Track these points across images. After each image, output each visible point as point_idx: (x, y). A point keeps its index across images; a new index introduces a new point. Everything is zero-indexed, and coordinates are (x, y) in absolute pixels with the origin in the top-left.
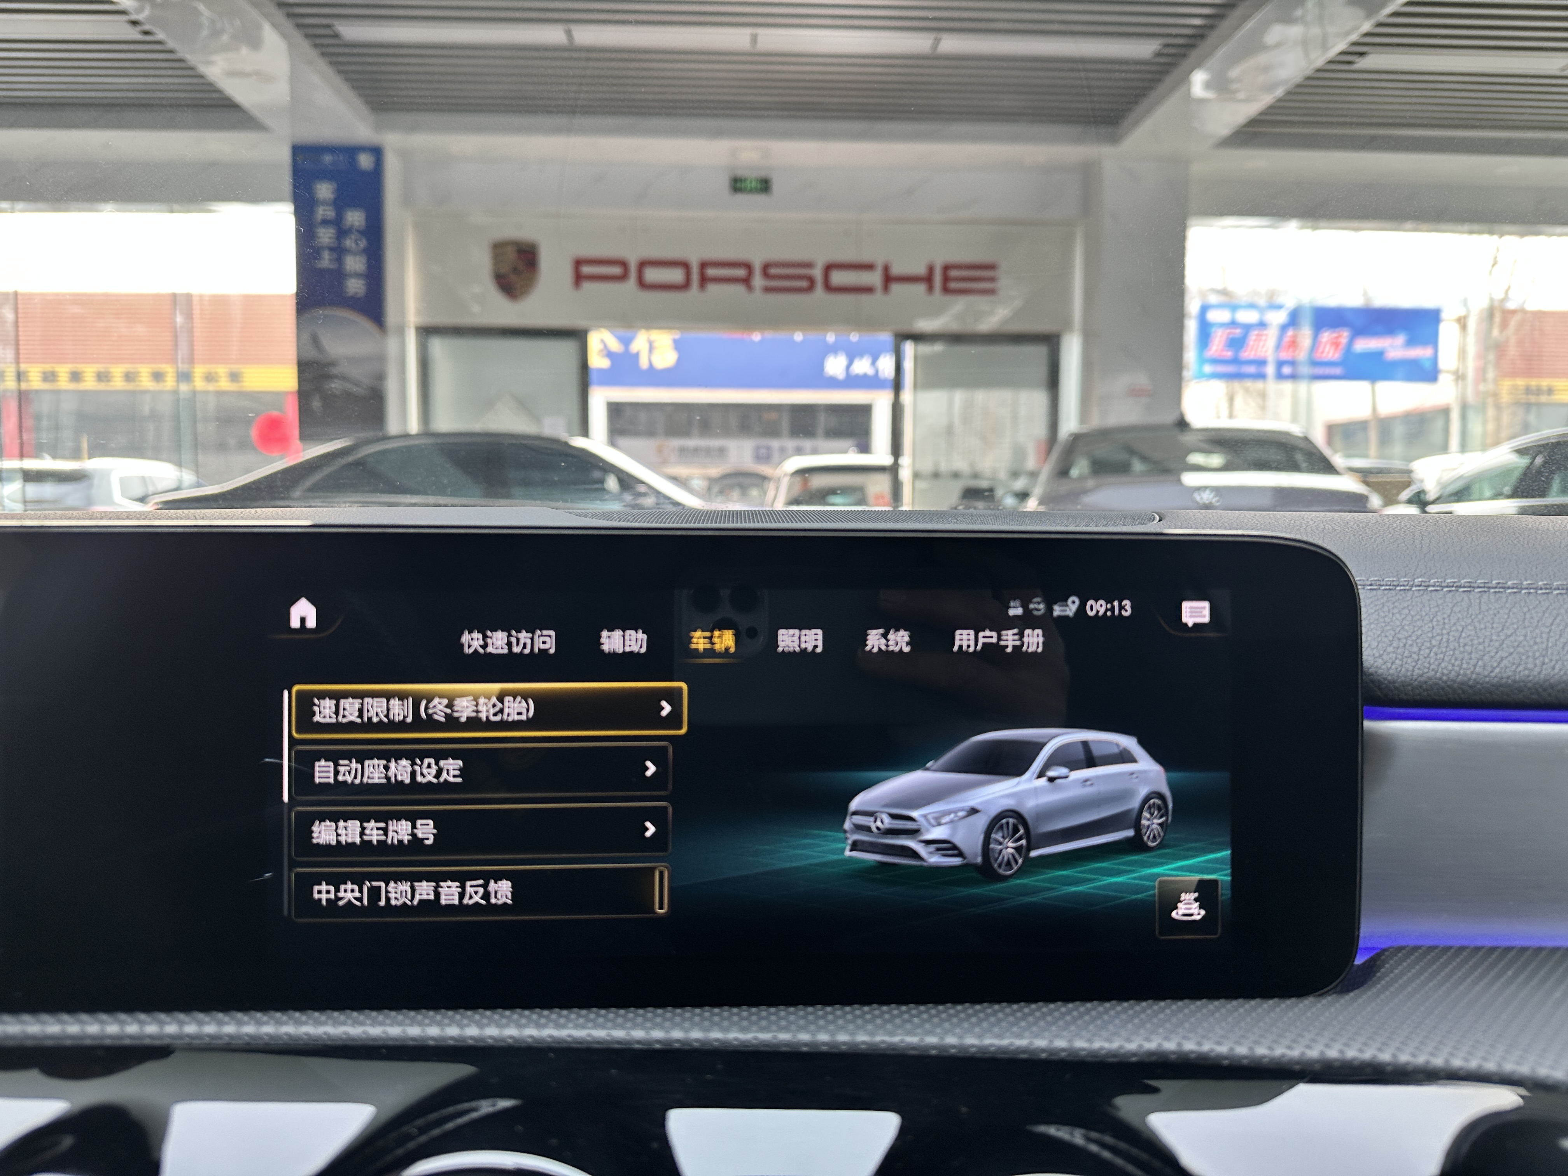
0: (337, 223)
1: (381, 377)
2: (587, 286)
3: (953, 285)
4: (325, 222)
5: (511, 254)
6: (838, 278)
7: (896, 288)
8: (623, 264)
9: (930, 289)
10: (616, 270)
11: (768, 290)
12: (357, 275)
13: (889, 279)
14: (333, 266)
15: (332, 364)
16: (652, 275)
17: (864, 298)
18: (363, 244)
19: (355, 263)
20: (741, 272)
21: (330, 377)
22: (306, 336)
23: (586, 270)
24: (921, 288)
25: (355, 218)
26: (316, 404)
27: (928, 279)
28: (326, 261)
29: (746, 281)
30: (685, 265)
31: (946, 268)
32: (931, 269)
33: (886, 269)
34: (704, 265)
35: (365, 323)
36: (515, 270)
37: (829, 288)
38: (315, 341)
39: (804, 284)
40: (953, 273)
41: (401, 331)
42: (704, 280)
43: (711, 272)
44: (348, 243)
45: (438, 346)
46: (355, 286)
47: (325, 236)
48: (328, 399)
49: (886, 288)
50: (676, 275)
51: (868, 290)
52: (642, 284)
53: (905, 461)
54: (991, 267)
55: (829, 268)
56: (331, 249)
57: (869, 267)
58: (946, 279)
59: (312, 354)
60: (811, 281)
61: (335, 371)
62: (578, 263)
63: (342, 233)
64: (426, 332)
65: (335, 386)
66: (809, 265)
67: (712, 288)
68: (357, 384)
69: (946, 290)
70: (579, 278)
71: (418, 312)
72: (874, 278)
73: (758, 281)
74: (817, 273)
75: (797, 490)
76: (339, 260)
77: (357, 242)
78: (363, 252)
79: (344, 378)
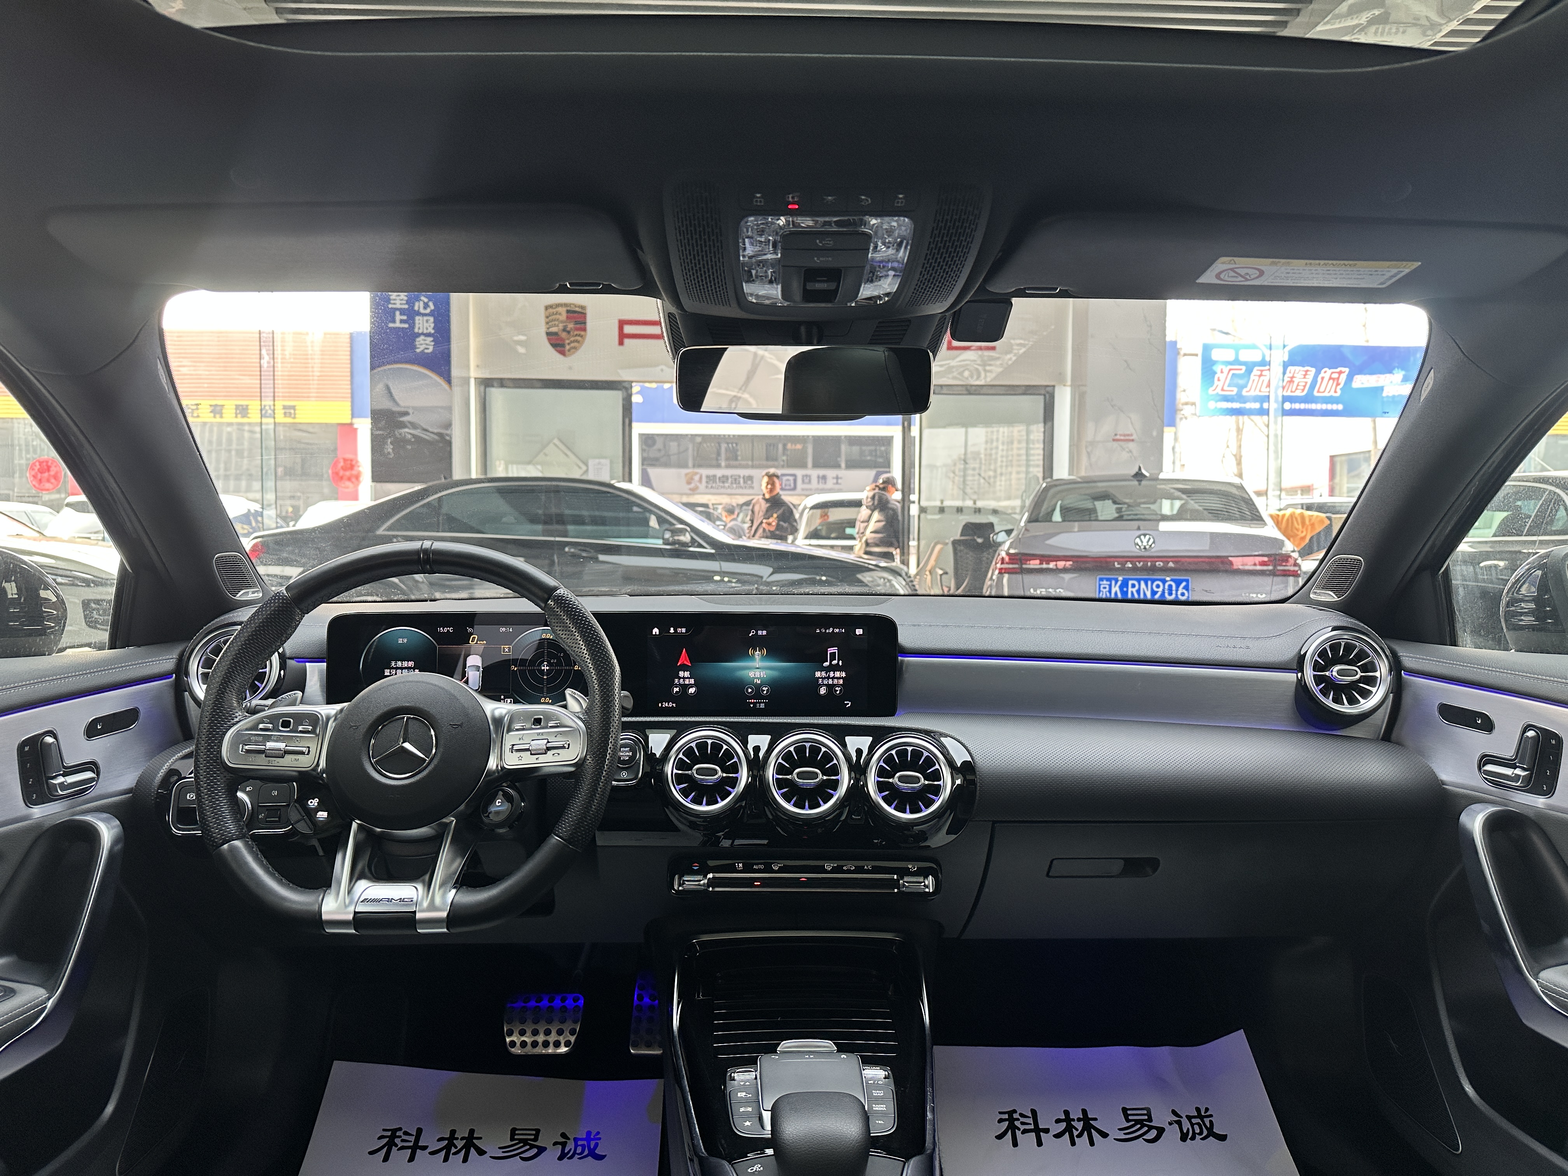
1: (448, 425)
2: (629, 342)
3: (958, 343)
5: (562, 315)
10: (654, 328)
12: (427, 335)
14: (405, 326)
15: (404, 413)
18: (431, 308)
19: (424, 324)
21: (403, 425)
22: (379, 386)
23: (628, 329)
26: (387, 448)
28: (399, 322)
35: (435, 378)
36: (565, 330)
38: (387, 392)
41: (465, 382)
44: (418, 307)
45: (496, 395)
47: (398, 301)
48: (399, 443)
56: (402, 311)
59: (386, 404)
61: (405, 419)
62: (622, 324)
63: (413, 298)
64: (486, 383)
65: (407, 432)
68: (426, 430)
69: (951, 347)
70: (622, 336)
71: (479, 367)
76: (411, 322)
77: (426, 306)
78: (431, 314)
79: (414, 426)
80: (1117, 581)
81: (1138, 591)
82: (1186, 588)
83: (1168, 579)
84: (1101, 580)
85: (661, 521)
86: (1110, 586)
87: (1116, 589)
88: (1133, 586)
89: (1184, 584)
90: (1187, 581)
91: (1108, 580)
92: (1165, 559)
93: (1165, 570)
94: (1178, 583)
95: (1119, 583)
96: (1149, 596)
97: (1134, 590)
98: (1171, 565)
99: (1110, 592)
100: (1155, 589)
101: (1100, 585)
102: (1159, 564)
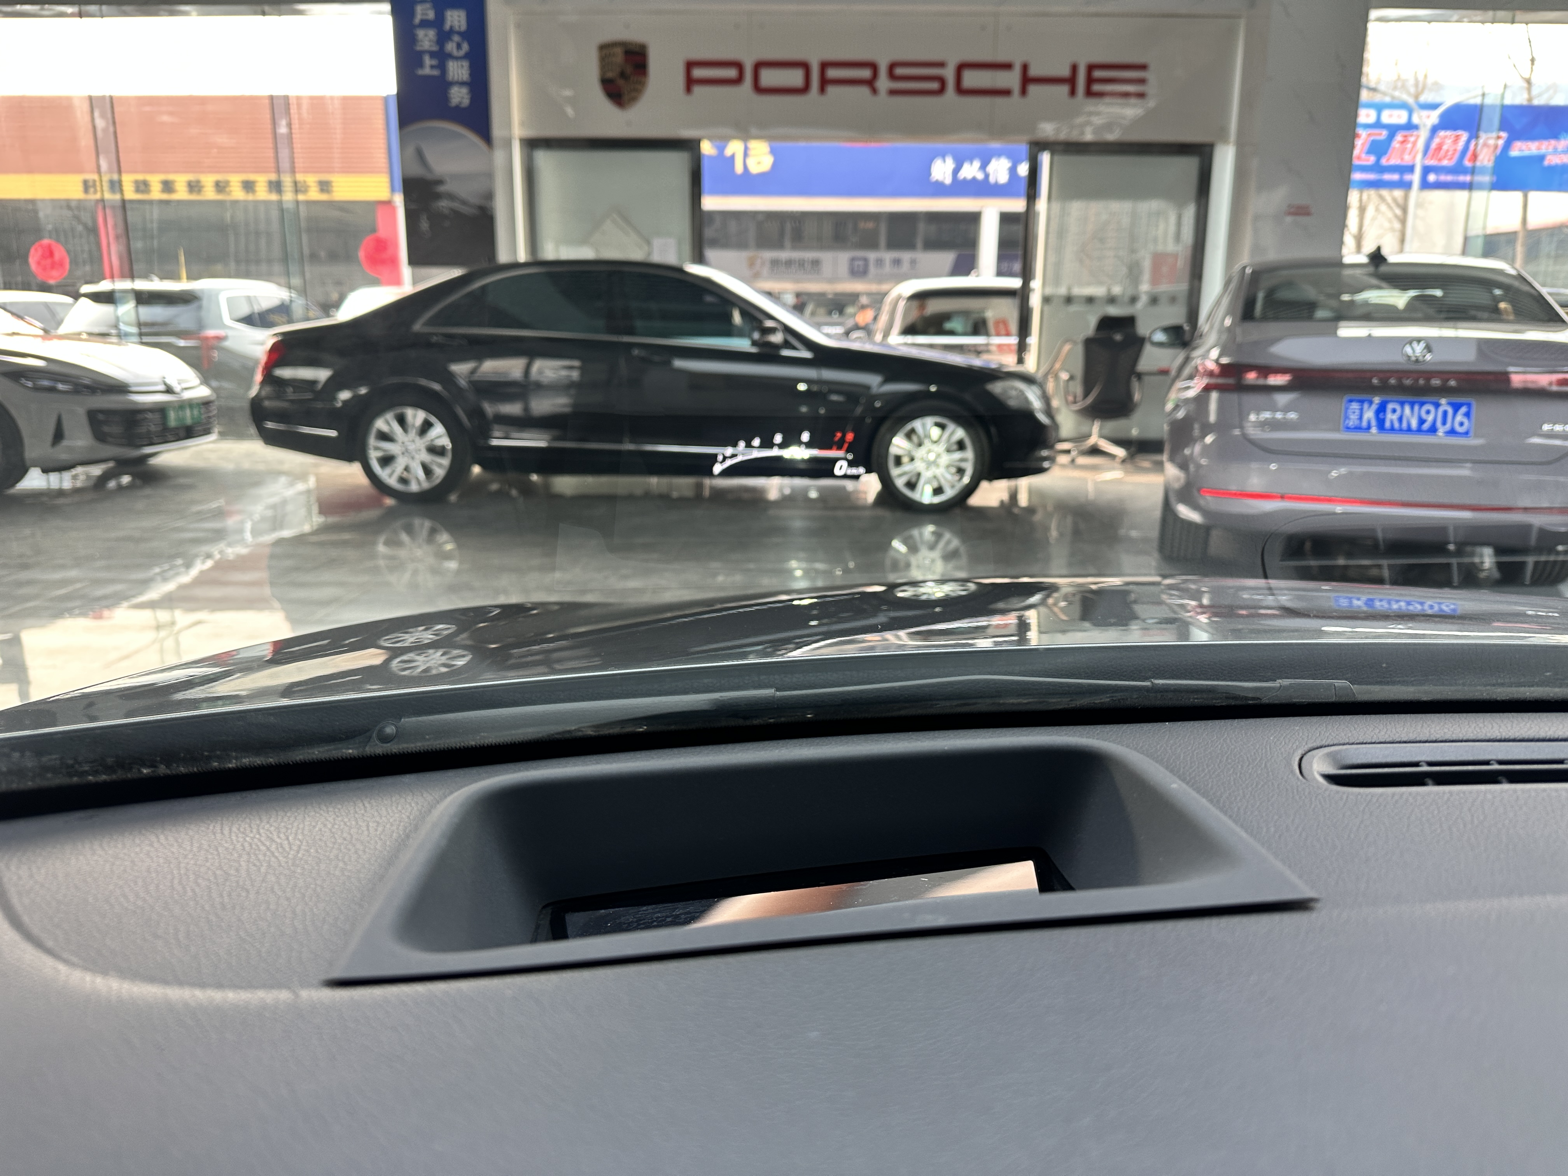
0: (438, 23)
1: (490, 196)
2: (697, 90)
3: (1096, 87)
4: (425, 24)
5: (619, 56)
6: (971, 79)
7: (1032, 89)
8: (739, 66)
9: (1073, 92)
10: (732, 73)
11: (893, 92)
12: (462, 84)
13: (1027, 80)
14: (436, 73)
15: (440, 182)
16: (769, 78)
17: (999, 101)
18: (465, 47)
19: (458, 70)
20: (866, 73)
21: (438, 196)
22: (410, 150)
23: (698, 73)
24: (1065, 89)
25: (456, 19)
26: (424, 225)
27: (1071, 81)
28: (428, 68)
29: (870, 83)
30: (805, 66)
31: (1091, 68)
32: (1074, 68)
33: (1025, 68)
34: (824, 66)
35: (473, 138)
36: (623, 75)
37: (961, 90)
38: (420, 155)
39: (935, 86)
40: (1097, 74)
41: (508, 143)
42: (824, 83)
43: (832, 73)
44: (450, 47)
45: (544, 159)
46: (459, 96)
47: (426, 39)
48: (436, 218)
49: (1024, 92)
50: (795, 78)
51: (1006, 93)
52: (758, 89)
53: (1036, 284)
54: (1143, 67)
55: (961, 68)
56: (432, 54)
57: (1007, 66)
58: (1090, 81)
59: (417, 171)
60: (942, 81)
61: (442, 189)
62: (690, 65)
63: (444, 36)
64: (532, 144)
65: (443, 204)
66: (941, 65)
67: (831, 90)
68: (464, 202)
69: (1089, 93)
70: (690, 83)
71: (522, 124)
72: (1011, 80)
73: (884, 83)
74: (949, 74)
75: (914, 315)
76: (442, 67)
77: (459, 46)
78: (466, 56)
79: (451, 197)
80: (1371, 403)
81: (1400, 419)
82: (1467, 415)
83: (1443, 401)
84: (1351, 401)
85: (744, 314)
86: (1361, 410)
87: (1369, 414)
88: (1394, 411)
89: (1464, 409)
90: (1469, 405)
91: (1362, 402)
92: (1445, 375)
93: (1444, 391)
94: (1456, 407)
95: (1374, 407)
96: (1414, 424)
97: (1395, 417)
98: (1452, 383)
99: (1361, 418)
100: (1424, 416)
101: (1347, 409)
102: (1436, 382)
